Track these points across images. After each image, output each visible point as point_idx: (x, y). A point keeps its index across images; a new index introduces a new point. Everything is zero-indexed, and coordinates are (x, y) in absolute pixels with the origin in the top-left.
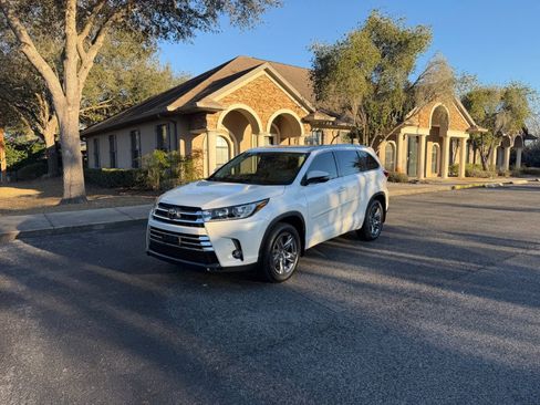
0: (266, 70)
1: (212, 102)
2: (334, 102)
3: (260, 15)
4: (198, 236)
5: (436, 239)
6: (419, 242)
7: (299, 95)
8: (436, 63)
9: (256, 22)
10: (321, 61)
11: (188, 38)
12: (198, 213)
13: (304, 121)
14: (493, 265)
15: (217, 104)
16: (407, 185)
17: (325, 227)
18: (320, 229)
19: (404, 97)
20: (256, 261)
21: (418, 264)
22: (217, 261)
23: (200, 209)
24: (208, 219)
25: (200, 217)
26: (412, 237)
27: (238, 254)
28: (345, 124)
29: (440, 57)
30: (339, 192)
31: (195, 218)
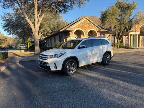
0: (86, 19)
1: (71, 29)
2: (107, 26)
3: (84, 4)
4: (46, 62)
5: (127, 65)
6: (121, 66)
7: (96, 25)
8: (139, 12)
9: (83, 6)
10: (102, 15)
11: (67, 12)
12: (46, 56)
13: (98, 32)
14: (140, 73)
15: (72, 29)
16: (131, 49)
17: (86, 61)
18: (84, 61)
19: (129, 23)
20: (61, 69)
21: (115, 72)
22: (50, 69)
23: (47, 55)
24: (49, 58)
25: (47, 57)
26: (119, 64)
27: (56, 67)
28: (111, 32)
29: (140, 10)
30: (91, 51)
31: (45, 58)
